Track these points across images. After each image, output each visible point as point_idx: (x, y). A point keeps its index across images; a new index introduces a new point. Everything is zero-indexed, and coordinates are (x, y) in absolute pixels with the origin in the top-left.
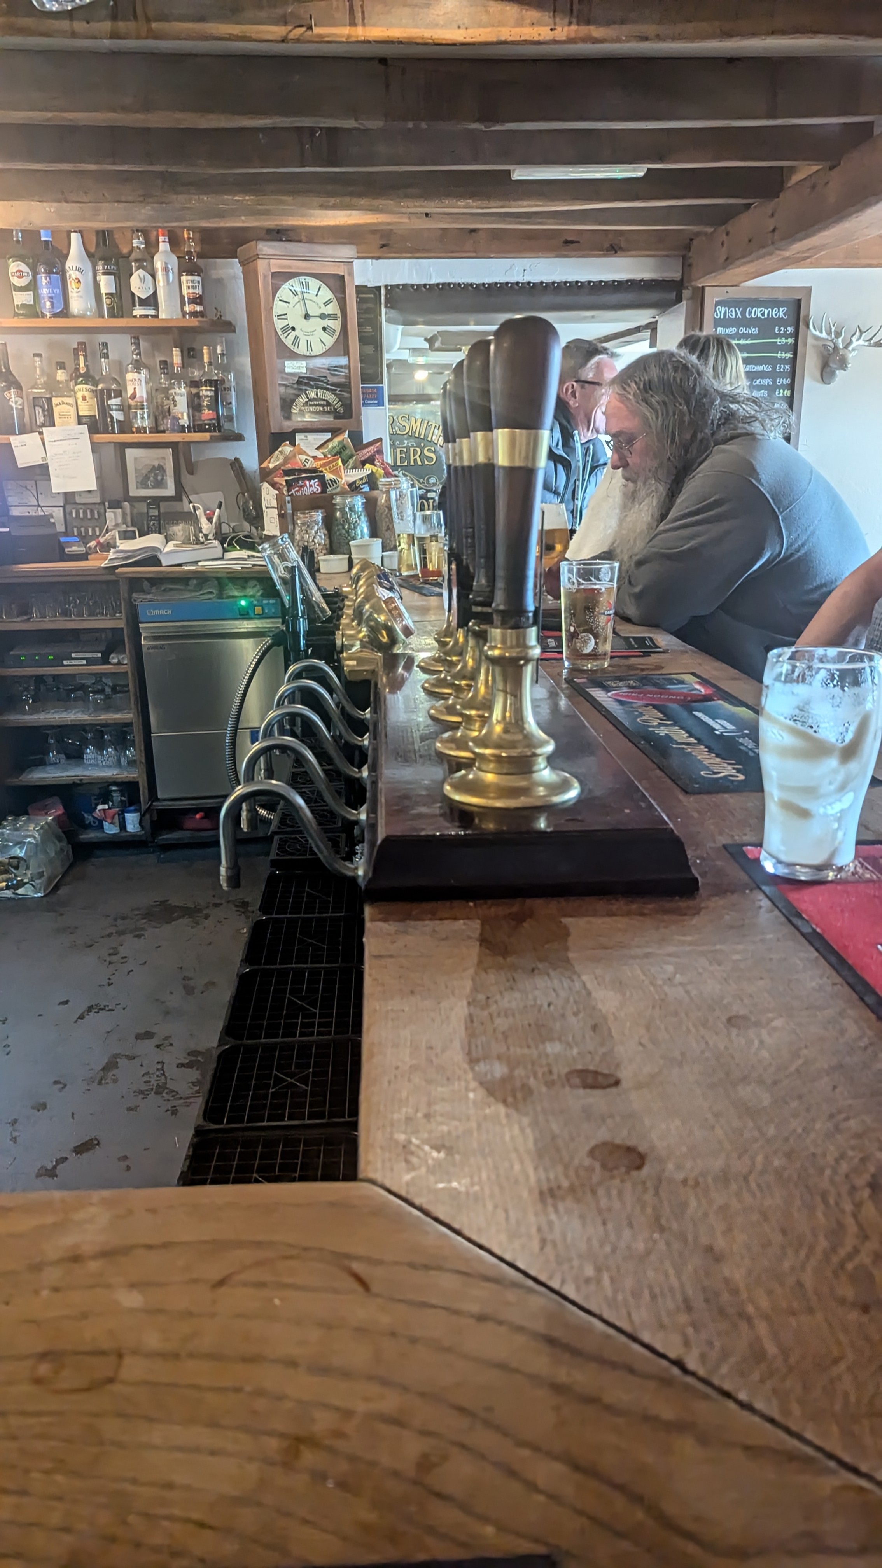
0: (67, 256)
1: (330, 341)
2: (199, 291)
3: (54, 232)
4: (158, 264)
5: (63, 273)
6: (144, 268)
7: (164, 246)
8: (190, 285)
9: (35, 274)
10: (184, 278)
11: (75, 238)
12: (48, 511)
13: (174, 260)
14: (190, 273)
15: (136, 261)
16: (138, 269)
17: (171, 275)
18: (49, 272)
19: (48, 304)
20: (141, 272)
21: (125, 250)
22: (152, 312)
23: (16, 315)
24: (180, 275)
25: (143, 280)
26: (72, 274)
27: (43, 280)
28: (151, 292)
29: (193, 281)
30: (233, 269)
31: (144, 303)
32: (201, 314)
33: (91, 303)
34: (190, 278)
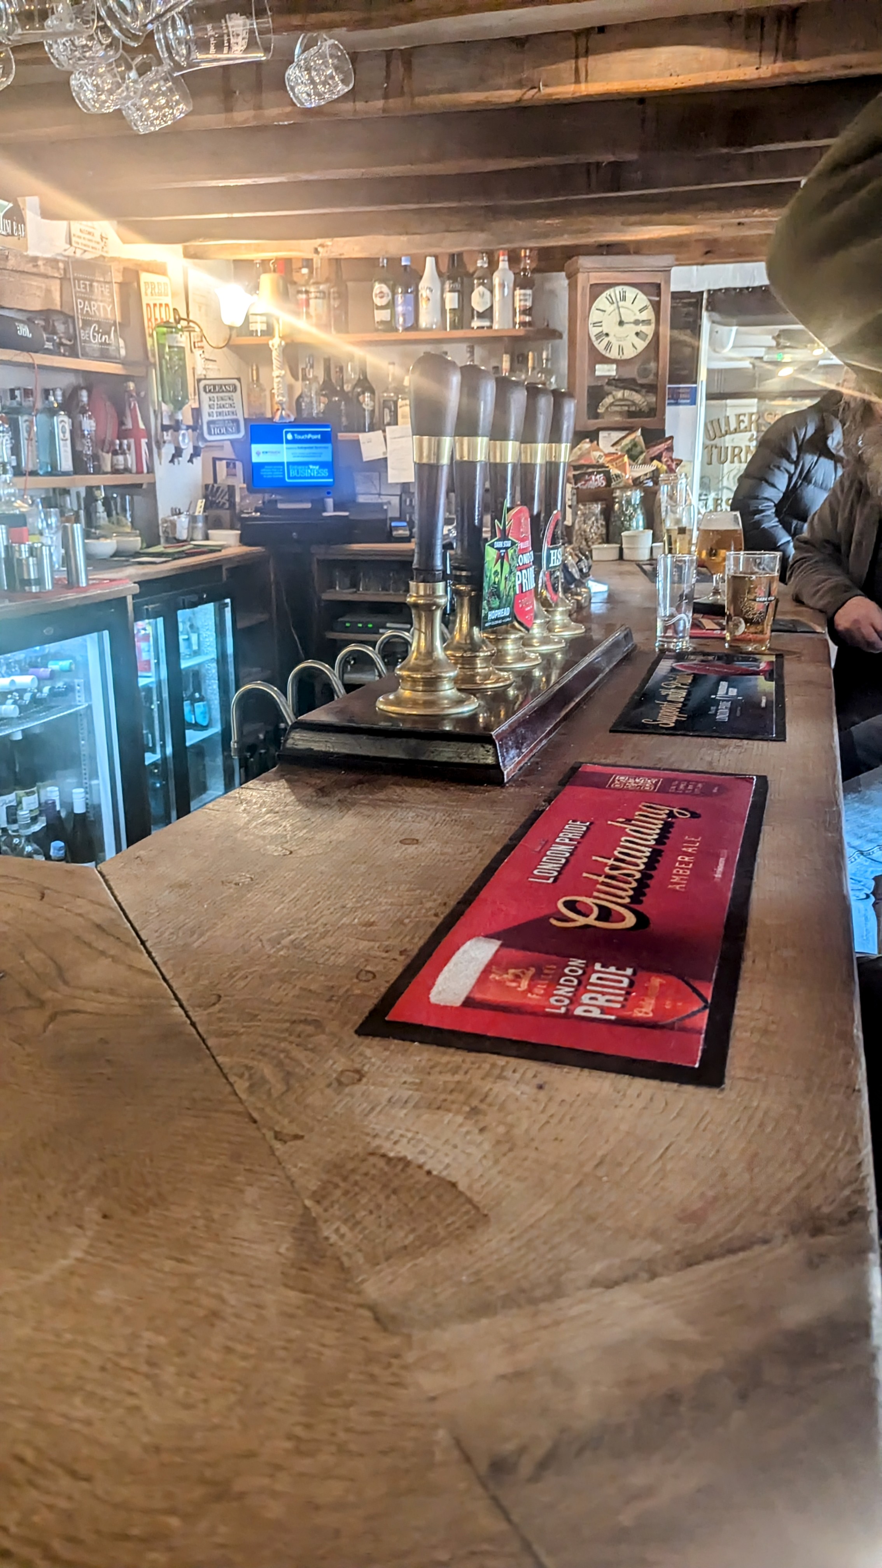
0: (421, 277)
1: (641, 345)
2: (529, 304)
3: (413, 258)
4: (496, 280)
5: (417, 291)
6: (483, 284)
7: (503, 264)
8: (523, 298)
9: (394, 293)
10: (518, 292)
11: (430, 262)
12: (384, 499)
13: (511, 276)
14: (523, 287)
15: (479, 278)
16: (479, 285)
17: (506, 290)
18: (405, 292)
19: (401, 320)
20: (481, 288)
21: (471, 270)
22: (487, 324)
23: (377, 330)
24: (514, 290)
25: (482, 295)
26: (424, 292)
27: (400, 299)
28: (489, 305)
29: (525, 295)
30: (560, 281)
31: (481, 316)
32: (530, 324)
33: (437, 318)
34: (522, 291)
